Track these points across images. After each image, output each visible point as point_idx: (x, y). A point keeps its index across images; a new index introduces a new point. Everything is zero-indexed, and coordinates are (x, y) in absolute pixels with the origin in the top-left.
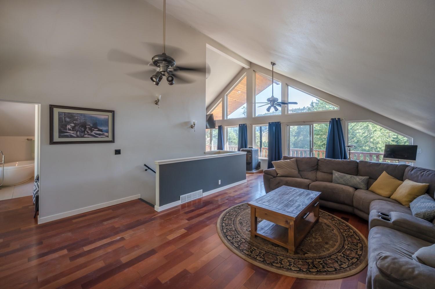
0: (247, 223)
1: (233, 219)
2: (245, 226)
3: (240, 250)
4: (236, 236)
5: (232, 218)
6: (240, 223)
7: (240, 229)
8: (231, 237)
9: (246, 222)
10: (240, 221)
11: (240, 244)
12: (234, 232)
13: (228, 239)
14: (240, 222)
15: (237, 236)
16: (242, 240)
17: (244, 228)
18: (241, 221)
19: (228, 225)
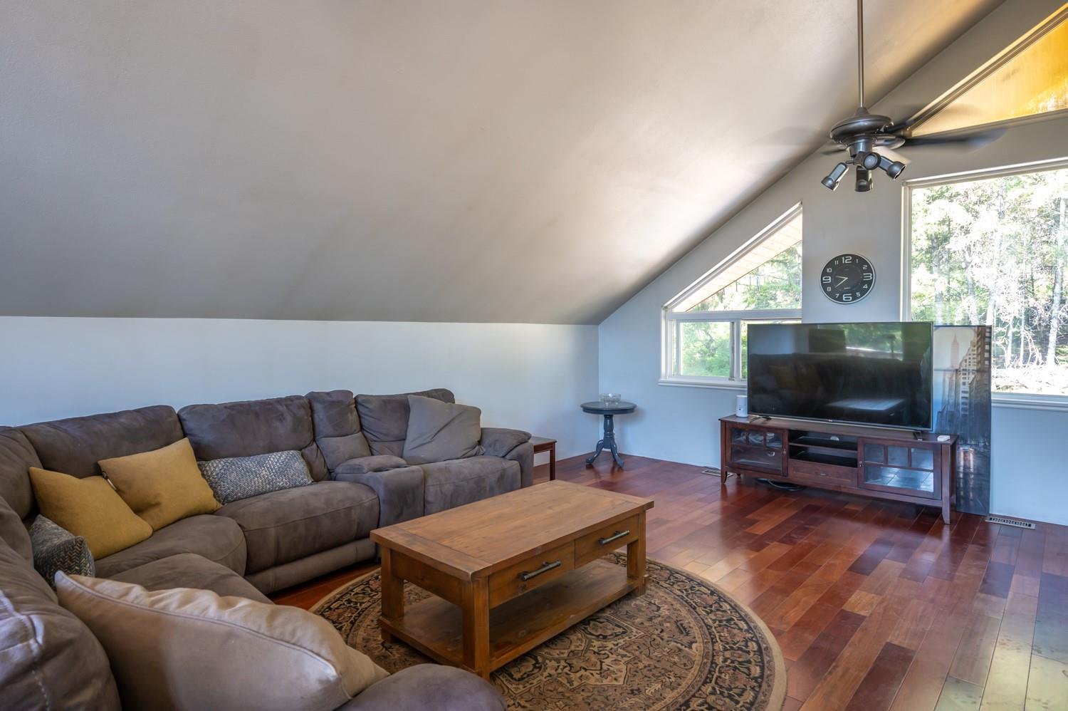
0: (662, 631)
1: (719, 646)
2: (665, 621)
3: (668, 570)
4: (685, 592)
5: (725, 649)
6: (685, 629)
7: (679, 610)
8: (698, 590)
9: (665, 635)
10: (689, 638)
11: (671, 577)
12: (696, 603)
13: (704, 586)
14: (688, 634)
15: (683, 592)
16: (668, 586)
17: (667, 613)
18: (686, 640)
19: (724, 623)
